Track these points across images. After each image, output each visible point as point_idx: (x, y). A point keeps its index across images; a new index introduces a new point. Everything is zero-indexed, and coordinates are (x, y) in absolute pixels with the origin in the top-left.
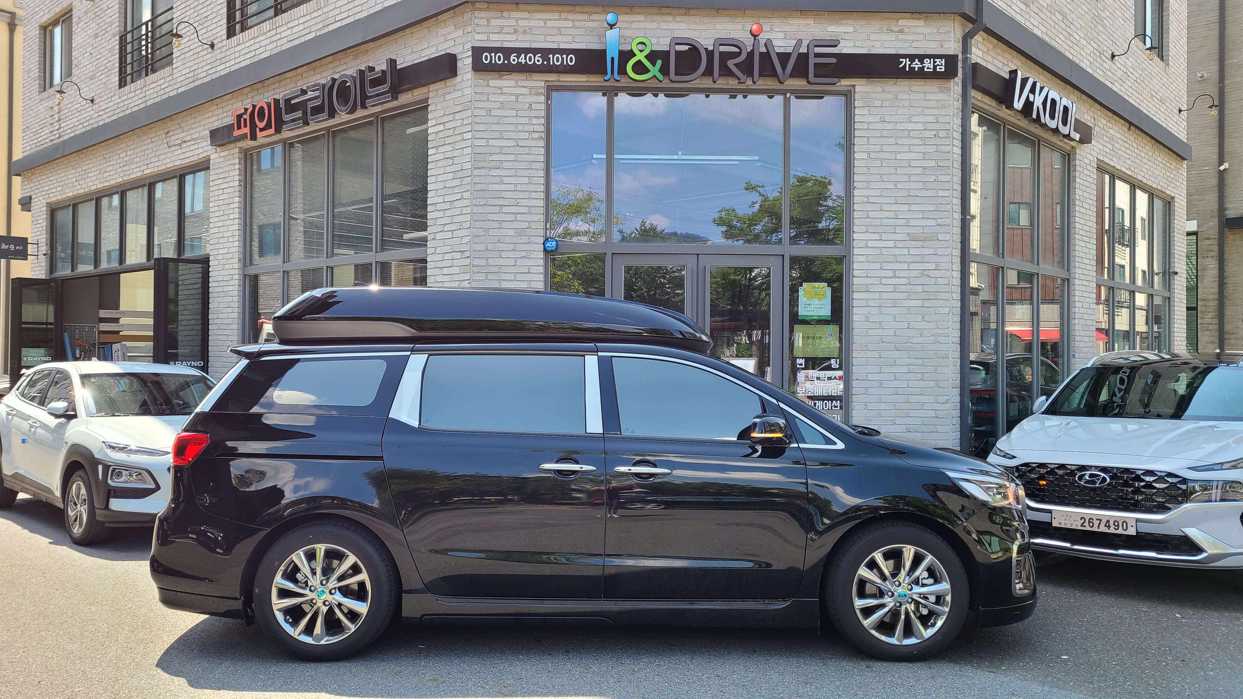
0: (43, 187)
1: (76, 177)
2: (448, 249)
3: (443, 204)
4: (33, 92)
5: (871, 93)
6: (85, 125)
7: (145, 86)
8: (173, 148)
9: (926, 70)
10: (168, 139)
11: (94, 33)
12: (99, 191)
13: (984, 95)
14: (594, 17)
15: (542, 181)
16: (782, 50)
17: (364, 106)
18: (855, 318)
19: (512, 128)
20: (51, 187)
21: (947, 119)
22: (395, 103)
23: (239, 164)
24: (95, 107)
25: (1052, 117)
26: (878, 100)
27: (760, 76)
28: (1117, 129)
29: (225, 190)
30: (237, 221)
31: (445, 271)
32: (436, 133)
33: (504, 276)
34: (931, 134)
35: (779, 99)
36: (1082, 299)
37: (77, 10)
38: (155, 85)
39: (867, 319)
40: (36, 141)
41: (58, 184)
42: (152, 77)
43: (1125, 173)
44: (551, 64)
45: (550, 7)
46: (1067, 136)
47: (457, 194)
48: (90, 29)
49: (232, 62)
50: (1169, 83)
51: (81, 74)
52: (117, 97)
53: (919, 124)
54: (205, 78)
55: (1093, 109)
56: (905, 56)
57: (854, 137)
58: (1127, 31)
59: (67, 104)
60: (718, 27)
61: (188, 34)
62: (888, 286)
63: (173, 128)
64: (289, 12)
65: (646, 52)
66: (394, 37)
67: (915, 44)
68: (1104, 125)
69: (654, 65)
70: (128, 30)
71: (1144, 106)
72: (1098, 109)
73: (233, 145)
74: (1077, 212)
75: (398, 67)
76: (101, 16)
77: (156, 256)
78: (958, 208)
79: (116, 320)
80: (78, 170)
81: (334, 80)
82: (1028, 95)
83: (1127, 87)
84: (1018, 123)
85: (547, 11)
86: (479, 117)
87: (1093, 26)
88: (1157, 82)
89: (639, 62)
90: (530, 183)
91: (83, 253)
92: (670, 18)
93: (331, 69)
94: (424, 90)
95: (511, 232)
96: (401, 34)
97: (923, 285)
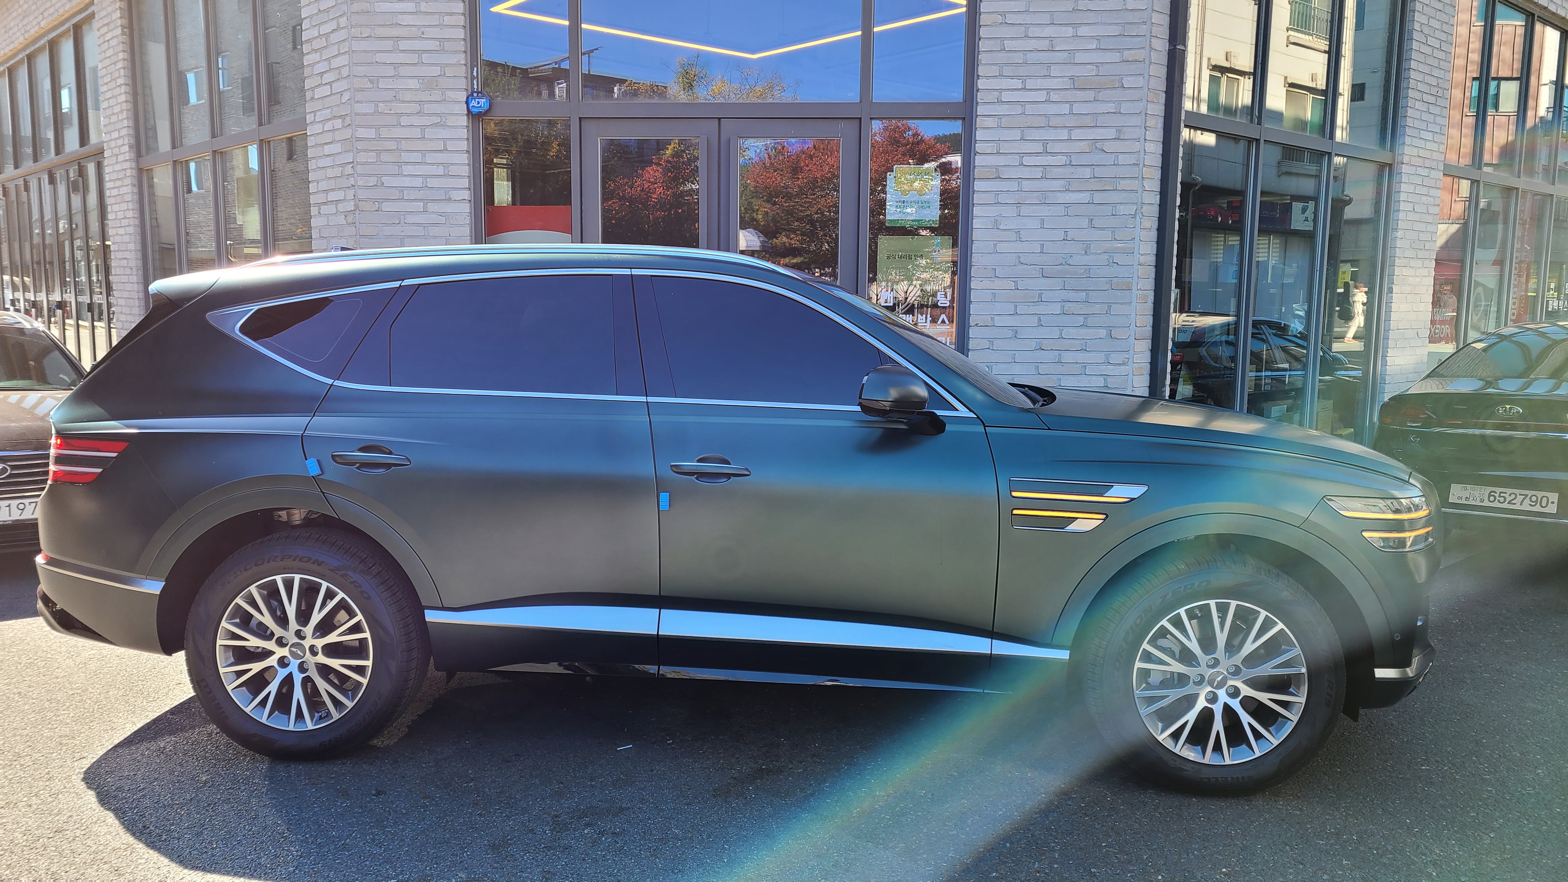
2: (328, 113)
3: (319, 40)
18: (976, 223)
33: (405, 157)
39: (996, 226)
47: (333, 22)
78: (1163, 32)
95: (413, 84)
97: (1093, 167)
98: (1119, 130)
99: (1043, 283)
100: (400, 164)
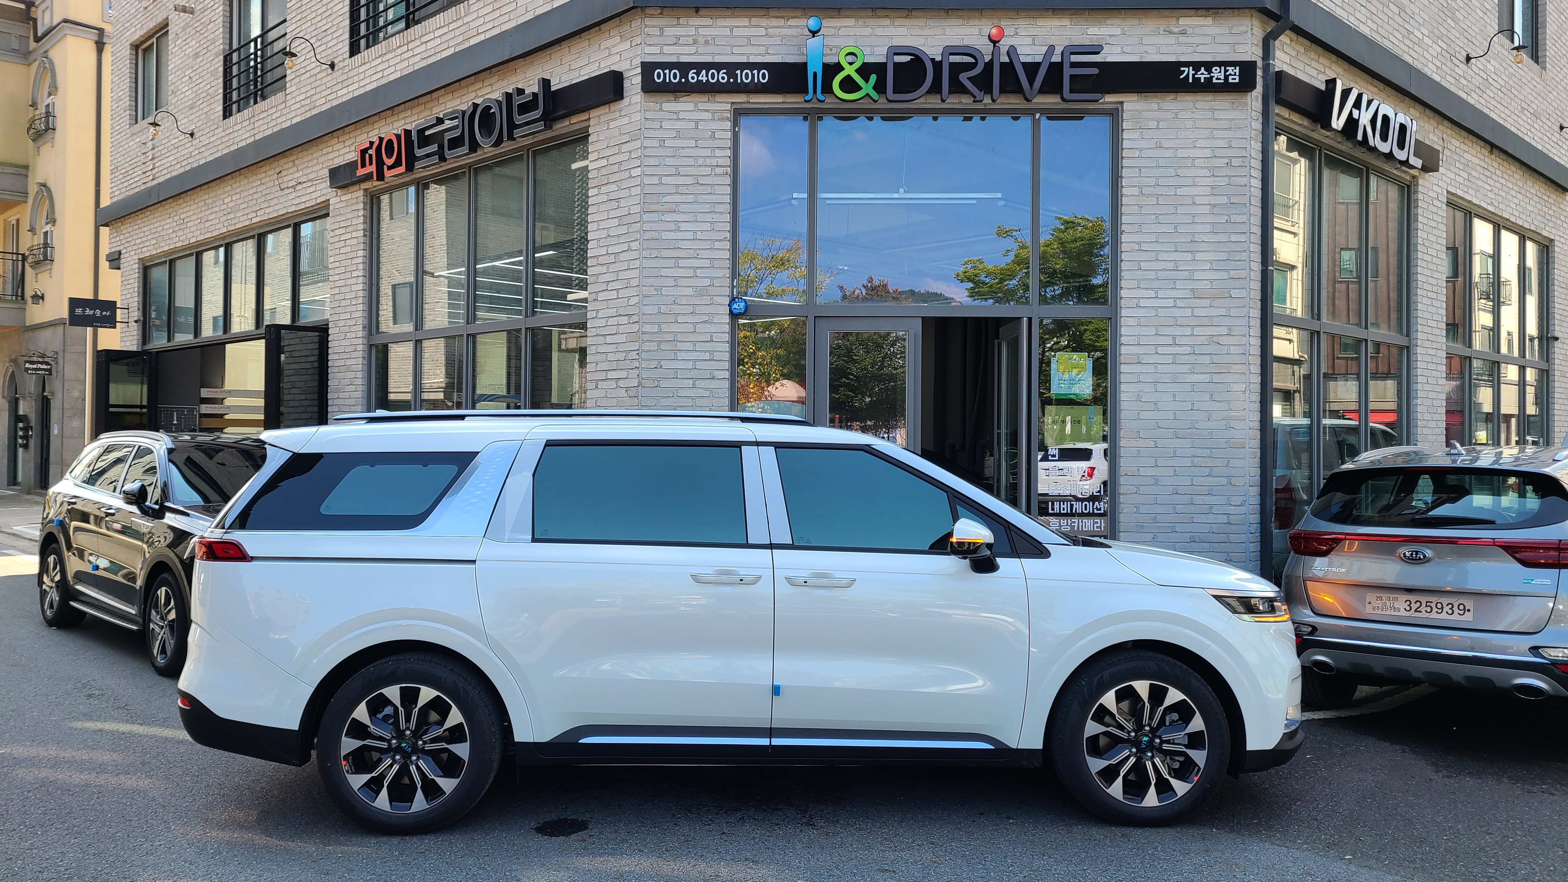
0: (135, 240)
1: (173, 227)
2: (613, 312)
3: (607, 257)
4: (122, 125)
5: (1144, 111)
6: (183, 164)
7: (254, 116)
8: (286, 191)
9: (1214, 81)
10: (280, 181)
11: (194, 52)
12: (199, 244)
13: (1292, 112)
14: (792, 22)
15: (728, 227)
16: (1029, 59)
17: (511, 137)
18: (1123, 397)
19: (691, 161)
20: (144, 239)
21: (1244, 144)
22: (549, 134)
23: (364, 209)
24: (194, 142)
25: (1384, 138)
26: (1153, 120)
27: (1000, 92)
28: (1474, 152)
29: (348, 241)
30: (361, 280)
31: (609, 339)
32: (598, 169)
33: (680, 346)
34: (1222, 162)
35: (1025, 122)
36: (1426, 373)
37: (174, 25)
38: (265, 114)
39: (1139, 399)
40: (126, 184)
41: (152, 236)
42: (262, 105)
43: (1485, 209)
44: (739, 81)
45: (738, 12)
46: (1406, 163)
47: (623, 245)
48: (190, 48)
49: (356, 86)
50: (1547, 93)
51: (179, 103)
52: (221, 129)
53: (1205, 150)
54: (324, 106)
55: (1440, 127)
56: (1187, 64)
57: (1122, 168)
58: (1488, 26)
59: (163, 139)
60: (948, 31)
61: (304, 52)
62: (1166, 356)
63: (286, 167)
64: (423, 23)
65: (857, 65)
66: (548, 52)
67: (1200, 49)
68: (1456, 147)
69: (867, 81)
70: (235, 47)
71: (1512, 122)
72: (1448, 128)
73: (357, 187)
74: (1419, 260)
75: (553, 89)
76: (202, 32)
77: (266, 323)
78: (1257, 257)
79: (221, 401)
80: (175, 219)
81: (476, 106)
82: (1351, 111)
83: (1488, 99)
84: (1339, 146)
85: (733, 16)
86: (650, 149)
87: (1440, 21)
88: (1529, 91)
89: (849, 77)
90: (713, 229)
91: (181, 319)
92: (887, 22)
93: (472, 92)
94: (583, 116)
95: (689, 291)
96: (557, 47)
97: (1212, 356)
98: (1230, 328)
99: (1177, 443)
100: (676, 351)
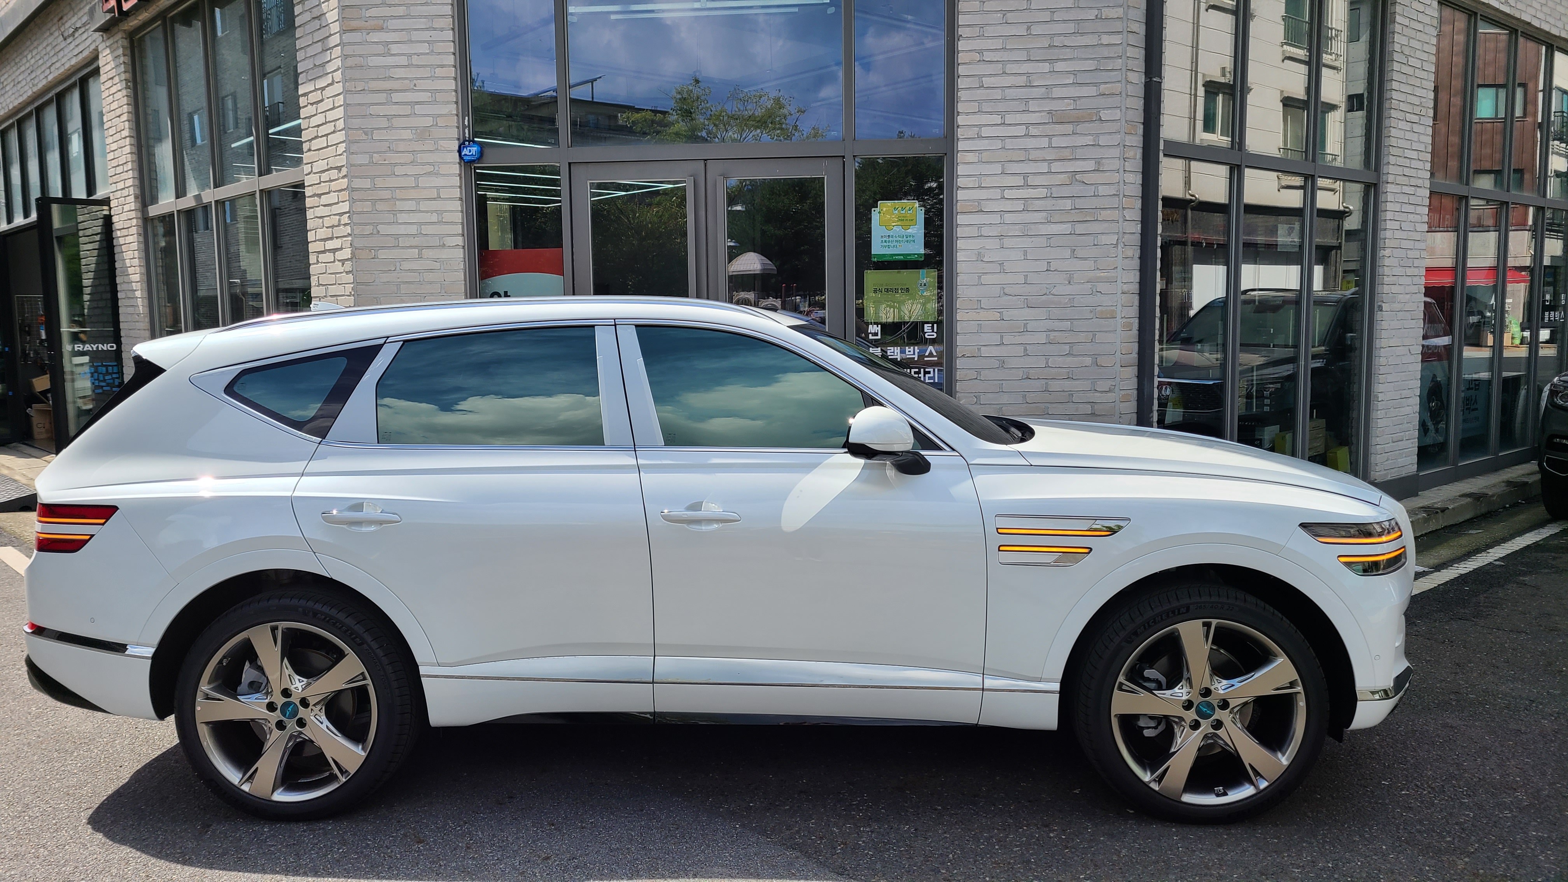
2: (325, 164)
3: (315, 93)
8: (69, 41)
10: (63, 29)
12: (18, 111)
15: (452, 47)
18: (960, 256)
23: (124, 55)
29: (115, 95)
31: (325, 200)
33: (400, 205)
39: (980, 257)
47: (328, 76)
63: (63, 12)
74: (1396, 73)
90: (432, 51)
95: (407, 134)
97: (1074, 198)
98: (1098, 161)
99: (1028, 313)
100: (394, 212)
